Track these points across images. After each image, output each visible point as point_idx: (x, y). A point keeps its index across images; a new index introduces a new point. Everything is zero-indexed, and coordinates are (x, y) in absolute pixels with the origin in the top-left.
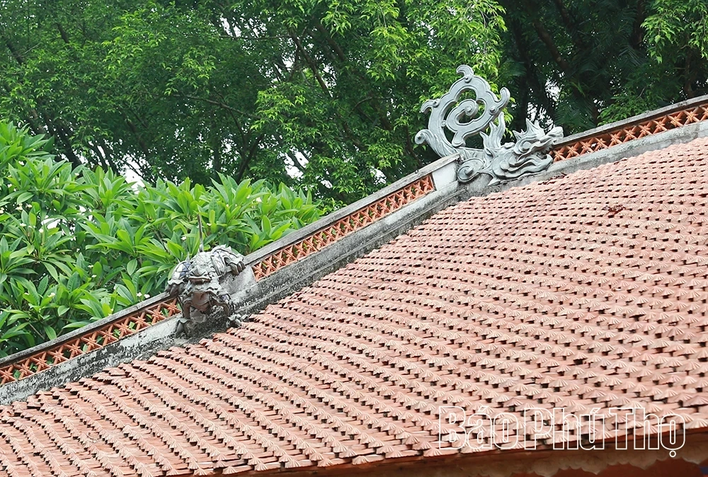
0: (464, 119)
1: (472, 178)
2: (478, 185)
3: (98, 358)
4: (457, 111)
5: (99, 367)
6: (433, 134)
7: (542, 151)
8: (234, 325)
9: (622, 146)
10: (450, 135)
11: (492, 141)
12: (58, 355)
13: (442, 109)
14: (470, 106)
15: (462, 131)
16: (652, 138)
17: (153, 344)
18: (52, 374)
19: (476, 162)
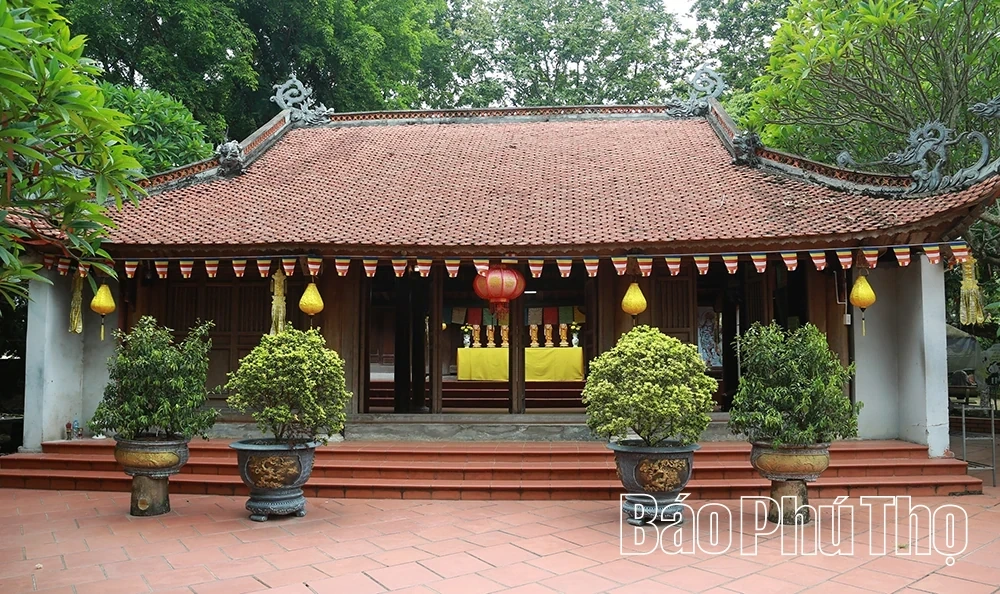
0: (292, 96)
1: (297, 120)
2: (300, 123)
3: (187, 180)
4: (289, 92)
5: (189, 185)
6: (279, 98)
7: (327, 116)
8: (243, 173)
9: (359, 121)
10: (286, 102)
11: (304, 107)
12: (169, 178)
13: (283, 90)
14: (295, 91)
15: (292, 101)
16: (370, 121)
17: (210, 177)
18: (167, 185)
19: (298, 114)
